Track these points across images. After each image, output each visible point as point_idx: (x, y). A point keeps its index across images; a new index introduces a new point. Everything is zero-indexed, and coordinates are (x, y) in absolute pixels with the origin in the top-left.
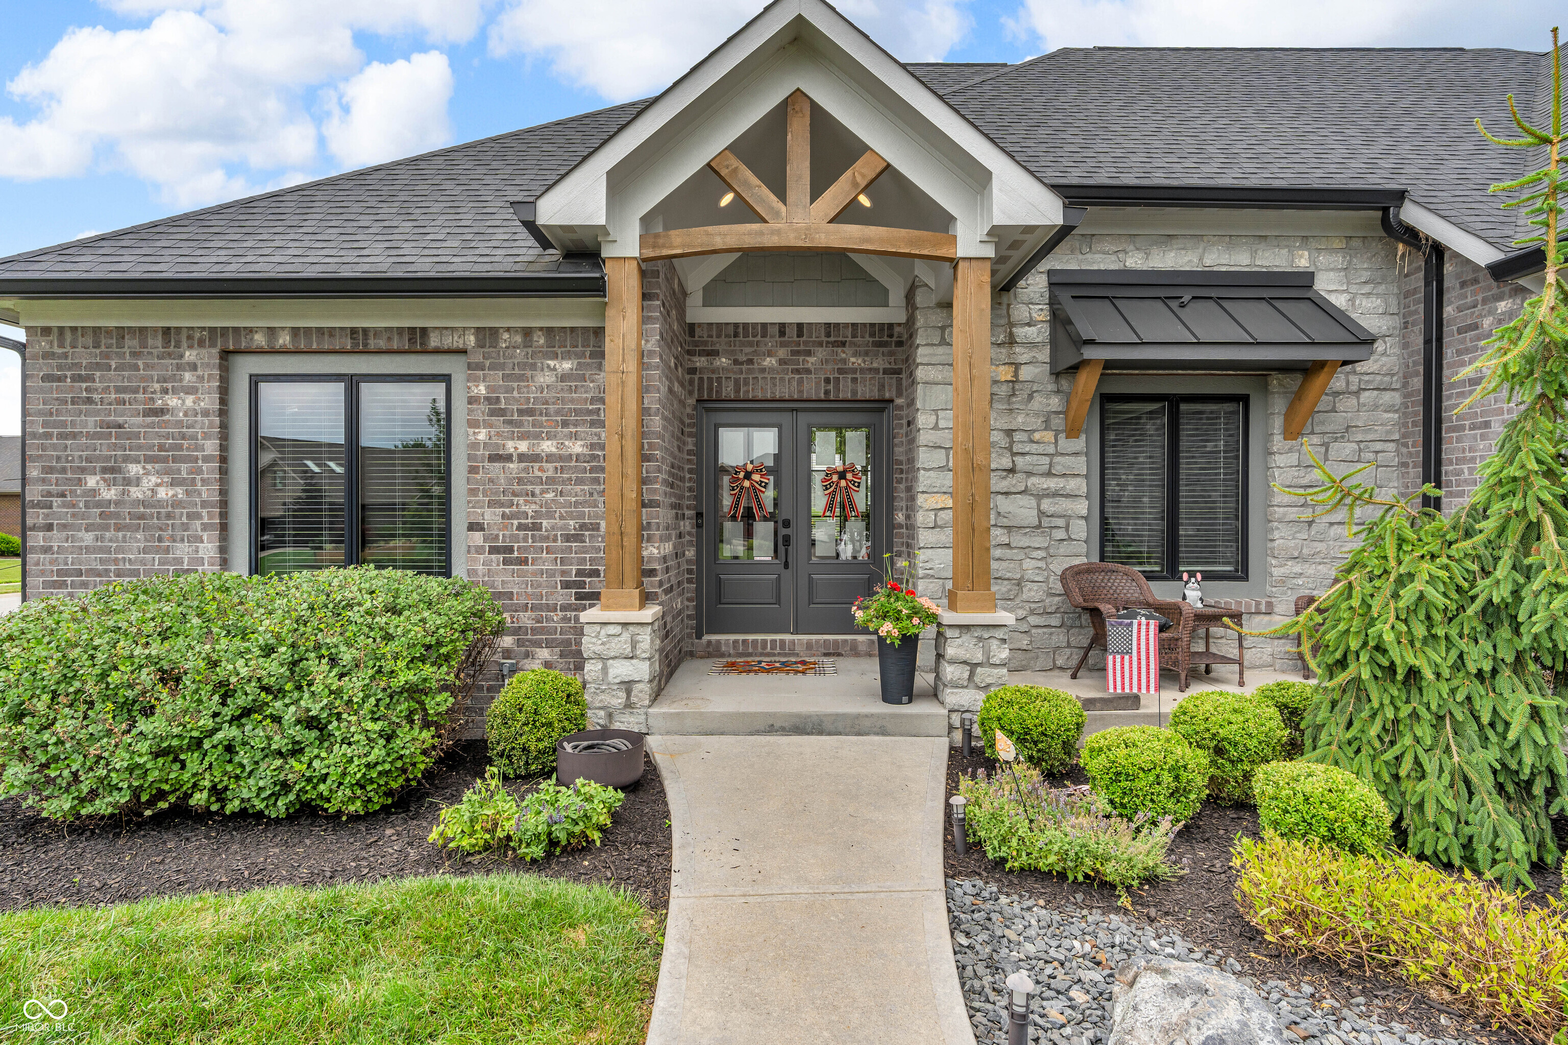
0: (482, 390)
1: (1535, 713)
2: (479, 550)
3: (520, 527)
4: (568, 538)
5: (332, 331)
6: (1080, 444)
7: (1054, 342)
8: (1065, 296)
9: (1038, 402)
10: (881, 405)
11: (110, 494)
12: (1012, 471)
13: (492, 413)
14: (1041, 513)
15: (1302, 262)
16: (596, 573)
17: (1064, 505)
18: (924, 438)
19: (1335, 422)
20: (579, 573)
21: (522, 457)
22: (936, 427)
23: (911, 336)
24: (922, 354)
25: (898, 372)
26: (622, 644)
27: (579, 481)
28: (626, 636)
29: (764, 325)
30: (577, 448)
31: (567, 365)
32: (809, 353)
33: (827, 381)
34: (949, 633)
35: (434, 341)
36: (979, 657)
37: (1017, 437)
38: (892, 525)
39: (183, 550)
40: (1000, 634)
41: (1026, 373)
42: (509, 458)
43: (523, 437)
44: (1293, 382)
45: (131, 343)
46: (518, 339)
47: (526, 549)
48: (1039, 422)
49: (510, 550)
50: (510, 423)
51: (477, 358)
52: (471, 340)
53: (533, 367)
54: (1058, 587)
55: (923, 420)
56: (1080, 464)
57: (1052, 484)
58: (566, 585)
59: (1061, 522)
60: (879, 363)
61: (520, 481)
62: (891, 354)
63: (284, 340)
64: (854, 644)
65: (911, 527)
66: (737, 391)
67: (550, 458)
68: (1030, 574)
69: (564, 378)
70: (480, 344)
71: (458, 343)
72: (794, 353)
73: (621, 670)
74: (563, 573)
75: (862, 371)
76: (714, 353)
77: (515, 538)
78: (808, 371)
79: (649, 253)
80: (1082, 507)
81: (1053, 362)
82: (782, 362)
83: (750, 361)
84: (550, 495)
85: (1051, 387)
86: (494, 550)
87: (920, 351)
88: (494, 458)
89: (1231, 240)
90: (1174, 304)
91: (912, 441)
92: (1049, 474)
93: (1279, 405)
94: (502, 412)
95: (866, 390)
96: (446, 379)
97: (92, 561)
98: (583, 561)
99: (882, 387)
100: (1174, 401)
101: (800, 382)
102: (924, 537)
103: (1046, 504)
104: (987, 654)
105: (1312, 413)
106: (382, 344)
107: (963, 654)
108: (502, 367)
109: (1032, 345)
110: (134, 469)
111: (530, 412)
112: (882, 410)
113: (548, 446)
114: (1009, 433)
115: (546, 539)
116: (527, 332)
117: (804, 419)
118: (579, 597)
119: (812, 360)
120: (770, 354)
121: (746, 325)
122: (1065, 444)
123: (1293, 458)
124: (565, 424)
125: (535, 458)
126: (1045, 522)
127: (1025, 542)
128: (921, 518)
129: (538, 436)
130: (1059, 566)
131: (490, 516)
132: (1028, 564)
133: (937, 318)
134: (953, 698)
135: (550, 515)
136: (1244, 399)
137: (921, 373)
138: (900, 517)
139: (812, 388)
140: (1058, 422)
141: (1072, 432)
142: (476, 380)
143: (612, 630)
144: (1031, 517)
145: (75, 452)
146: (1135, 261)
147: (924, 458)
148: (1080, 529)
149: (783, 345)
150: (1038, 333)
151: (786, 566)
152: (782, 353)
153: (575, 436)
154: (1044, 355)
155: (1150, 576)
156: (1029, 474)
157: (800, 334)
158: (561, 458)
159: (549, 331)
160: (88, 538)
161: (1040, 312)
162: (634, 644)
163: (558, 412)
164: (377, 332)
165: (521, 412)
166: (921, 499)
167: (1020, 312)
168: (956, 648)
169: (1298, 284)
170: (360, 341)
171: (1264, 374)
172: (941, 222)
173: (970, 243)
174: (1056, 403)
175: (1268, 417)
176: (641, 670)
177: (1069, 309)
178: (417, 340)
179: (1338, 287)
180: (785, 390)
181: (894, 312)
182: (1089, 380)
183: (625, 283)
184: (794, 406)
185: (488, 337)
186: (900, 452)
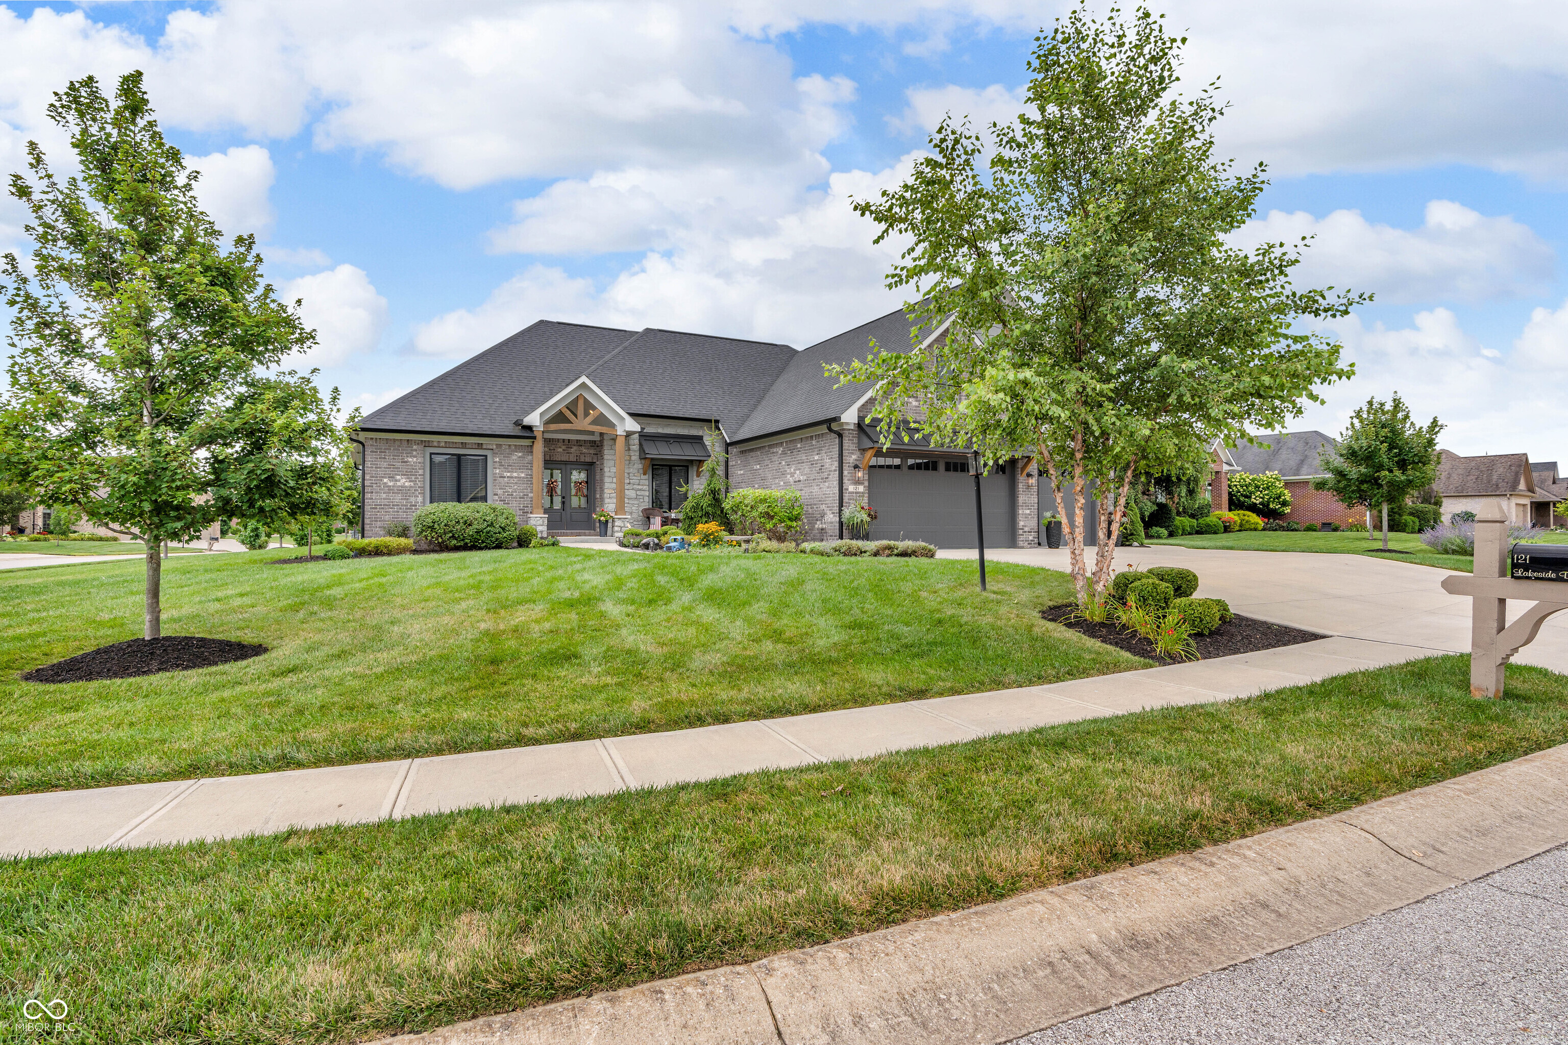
0: (497, 460)
2: (496, 498)
3: (508, 495)
4: (521, 498)
5: (456, 443)
6: (646, 477)
7: (640, 451)
8: (643, 441)
9: (636, 467)
10: (592, 464)
11: (391, 484)
12: (629, 484)
13: (499, 466)
14: (637, 495)
15: (700, 433)
16: (529, 507)
17: (643, 493)
18: (607, 474)
20: (524, 507)
21: (508, 477)
22: (610, 472)
23: (602, 446)
24: (606, 452)
25: (598, 455)
26: (540, 522)
27: (523, 484)
28: (541, 520)
29: (558, 439)
30: (523, 475)
31: (521, 455)
32: (572, 448)
33: (577, 456)
34: (616, 520)
35: (484, 447)
36: (623, 525)
37: (631, 475)
38: (595, 498)
39: (413, 499)
40: (627, 520)
41: (633, 458)
42: (505, 477)
43: (509, 472)
44: (697, 464)
45: (397, 443)
46: (508, 448)
47: (509, 501)
48: (636, 471)
49: (506, 501)
50: (505, 468)
51: (496, 452)
52: (495, 447)
53: (511, 455)
54: (641, 513)
55: (606, 470)
56: (647, 482)
57: (640, 487)
59: (642, 497)
60: (592, 451)
61: (507, 483)
62: (595, 450)
63: (442, 444)
65: (602, 499)
66: (550, 458)
67: (515, 478)
68: (634, 510)
69: (520, 458)
70: (497, 449)
71: (491, 447)
72: (567, 448)
73: (540, 528)
74: (520, 507)
75: (588, 454)
77: (507, 498)
78: (571, 453)
79: (545, 430)
80: (647, 494)
81: (640, 456)
82: (563, 450)
83: (554, 449)
84: (516, 487)
85: (639, 462)
86: (500, 501)
88: (499, 477)
89: (684, 426)
90: (669, 443)
91: (602, 475)
92: (639, 485)
93: (695, 468)
94: (502, 466)
95: (588, 459)
96: (486, 456)
97: (386, 502)
98: (525, 504)
99: (593, 459)
100: (670, 467)
101: (569, 456)
102: (607, 501)
103: (638, 493)
105: (701, 471)
106: (469, 447)
107: (619, 524)
108: (503, 455)
109: (635, 452)
110: (398, 477)
111: (511, 466)
113: (515, 475)
114: (629, 474)
115: (515, 498)
116: (510, 447)
117: (569, 467)
118: (524, 512)
119: (572, 450)
120: (560, 448)
121: (553, 439)
122: (643, 477)
123: (696, 481)
124: (520, 469)
125: (512, 478)
126: (638, 497)
127: (634, 502)
128: (605, 496)
129: (513, 472)
130: (641, 508)
131: (500, 492)
132: (634, 507)
133: (611, 442)
134: (617, 535)
135: (516, 492)
136: (688, 468)
137: (605, 457)
138: (598, 496)
139: (573, 458)
140: (641, 471)
141: (645, 474)
142: (495, 457)
143: (537, 518)
144: (634, 496)
145: (380, 472)
146: (660, 430)
147: (607, 480)
148: (646, 499)
149: (564, 445)
150: (636, 447)
151: (563, 510)
152: (564, 447)
153: (523, 472)
154: (638, 454)
155: (664, 511)
156: (634, 485)
157: (569, 442)
158: (518, 478)
159: (515, 445)
160: (384, 496)
161: (637, 442)
162: (543, 525)
163: (518, 466)
164: (467, 444)
165: (508, 466)
166: (605, 491)
167: (631, 442)
168: (617, 523)
169: (700, 438)
170: (464, 445)
171: (692, 461)
172: (613, 426)
173: (620, 431)
174: (640, 466)
175: (692, 472)
176: (545, 528)
177: (644, 443)
178: (480, 446)
179: (707, 441)
180: (564, 459)
181: (597, 438)
182: (648, 462)
183: (539, 436)
184: (566, 463)
185: (499, 446)
186: (598, 477)
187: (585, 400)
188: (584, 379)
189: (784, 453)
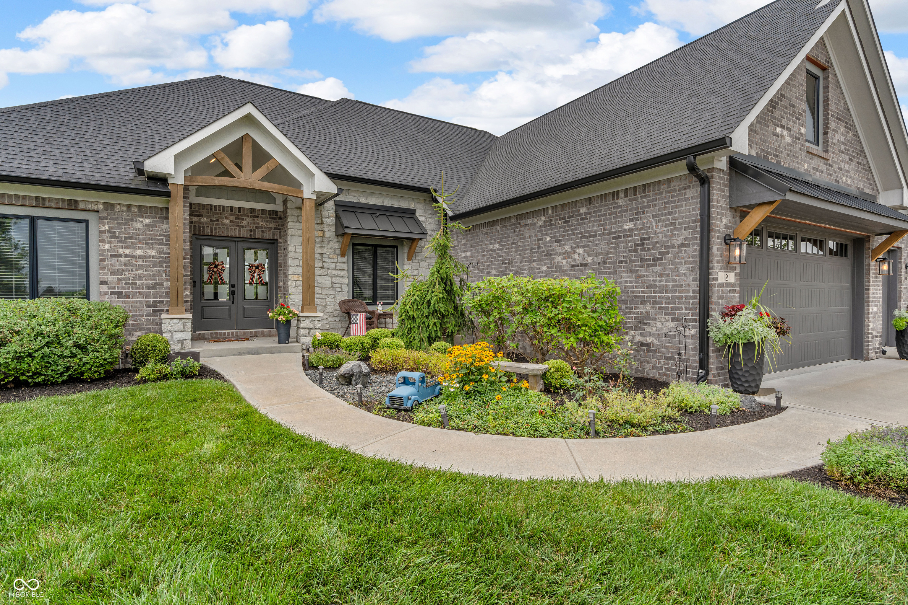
0: (107, 227)
1: (435, 323)
2: (106, 293)
3: (126, 284)
4: (149, 288)
5: (24, 197)
6: (345, 259)
7: (336, 224)
8: (340, 209)
9: (331, 245)
10: (273, 241)
12: (322, 268)
13: (111, 237)
14: (332, 283)
15: (412, 206)
16: (162, 302)
17: (340, 280)
18: (291, 255)
19: (421, 256)
20: (154, 302)
21: (126, 256)
22: (295, 251)
23: (285, 217)
24: (290, 225)
25: (280, 229)
26: (180, 326)
27: (154, 266)
28: (181, 323)
29: (224, 207)
30: (153, 253)
31: (148, 221)
32: (243, 219)
33: (251, 231)
34: (302, 319)
35: (81, 206)
36: (311, 327)
37: (324, 256)
38: (277, 287)
40: (318, 319)
41: (327, 234)
42: (120, 256)
43: (127, 248)
44: (409, 243)
46: (125, 208)
47: (129, 293)
48: (331, 251)
49: (122, 293)
50: (121, 242)
51: (105, 214)
52: (101, 207)
53: (132, 220)
54: (338, 308)
55: (290, 249)
56: (345, 266)
57: (336, 273)
58: (148, 307)
59: (339, 286)
60: (272, 225)
61: (126, 265)
62: (277, 222)
64: (263, 332)
65: (286, 287)
66: (212, 232)
67: (140, 257)
68: (329, 303)
69: (146, 225)
70: (106, 209)
71: (95, 208)
72: (237, 219)
73: (179, 336)
74: (147, 302)
75: (265, 228)
76: (202, 216)
77: (124, 288)
78: (243, 226)
79: (188, 183)
80: (346, 281)
81: (336, 231)
82: (231, 222)
83: (218, 221)
84: (141, 271)
85: (336, 240)
86: (112, 293)
87: (289, 224)
88: (111, 256)
89: (392, 197)
90: (374, 216)
91: (286, 256)
92: (335, 269)
93: (406, 250)
94: (117, 237)
95: (267, 235)
96: (86, 222)
98: (156, 297)
99: (273, 235)
100: (376, 247)
101: (240, 230)
102: (291, 290)
103: (334, 280)
104: (314, 325)
105: (414, 252)
106: (53, 205)
107: (306, 326)
108: (117, 219)
109: (329, 225)
111: (131, 238)
112: (273, 243)
113: (139, 252)
114: (321, 254)
115: (139, 288)
116: (129, 207)
117: (240, 245)
118: (154, 311)
119: (244, 222)
120: (226, 218)
121: (215, 206)
122: (341, 259)
123: (410, 267)
124: (147, 244)
125: (134, 256)
126: (334, 285)
127: (327, 292)
128: (290, 283)
129: (135, 248)
130: (338, 301)
131: (111, 279)
132: (328, 300)
133: (296, 213)
134: (303, 340)
135: (141, 279)
136: (397, 247)
137: (289, 232)
138: (281, 284)
139: (244, 233)
140: (338, 252)
141: (343, 255)
142: (104, 223)
143: (175, 321)
144: (329, 284)
146: (363, 200)
147: (291, 262)
148: (345, 288)
149: (232, 215)
150: (331, 221)
151: (233, 303)
152: (232, 218)
153: (152, 249)
154: (333, 229)
155: (368, 304)
156: (328, 269)
157: (239, 211)
158: (145, 257)
159: (139, 207)
161: (332, 213)
162: (184, 326)
163: (144, 239)
164: (50, 200)
165: (125, 238)
166: (290, 277)
167: (325, 213)
168: (304, 324)
169: (411, 213)
170: (40, 203)
171: (402, 240)
172: (298, 185)
173: (308, 193)
174: (337, 245)
175: (403, 253)
176: (188, 335)
177: (341, 214)
178: (73, 205)
179: (421, 215)
180: (233, 233)
181: (278, 207)
182: (347, 239)
183: (178, 193)
184: (236, 240)
185: (109, 206)
186: (280, 260)
187: (255, 144)
188: (249, 109)
189: (548, 224)
